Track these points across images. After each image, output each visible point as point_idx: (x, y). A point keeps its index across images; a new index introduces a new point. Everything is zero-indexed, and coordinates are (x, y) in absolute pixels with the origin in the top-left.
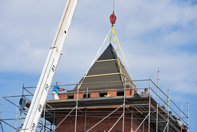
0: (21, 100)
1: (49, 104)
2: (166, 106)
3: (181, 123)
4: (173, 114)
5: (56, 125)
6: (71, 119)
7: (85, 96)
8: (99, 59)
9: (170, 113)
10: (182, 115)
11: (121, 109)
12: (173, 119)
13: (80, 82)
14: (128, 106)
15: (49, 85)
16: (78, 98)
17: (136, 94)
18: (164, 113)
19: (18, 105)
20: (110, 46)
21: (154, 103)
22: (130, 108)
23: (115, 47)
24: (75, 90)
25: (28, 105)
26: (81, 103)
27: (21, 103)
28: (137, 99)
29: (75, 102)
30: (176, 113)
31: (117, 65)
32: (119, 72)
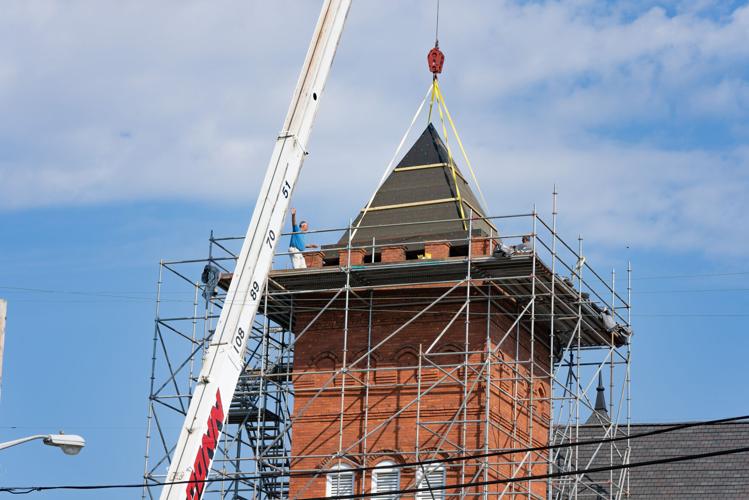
0: (207, 271)
1: (276, 281)
2: (574, 280)
3: (611, 322)
4: (593, 299)
5: (296, 333)
6: (334, 317)
7: (367, 259)
8: (397, 167)
9: (585, 296)
10: (614, 303)
11: (462, 290)
12: (593, 313)
13: (355, 224)
14: (479, 282)
15: (277, 233)
16: (350, 263)
17: (499, 252)
18: (570, 299)
19: (199, 282)
20: (430, 129)
21: (544, 273)
22: (485, 288)
23: (443, 132)
24: (343, 243)
25: (225, 284)
26: (358, 278)
27: (205, 277)
28: (502, 263)
29: (344, 274)
30: (601, 297)
31: (448, 178)
32: (453, 195)
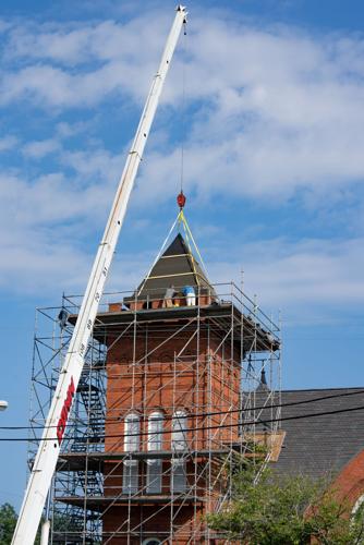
0: (62, 313)
1: (99, 318)
2: (252, 316)
3: (271, 338)
4: (262, 327)
5: (108, 345)
6: (128, 340)
7: (145, 306)
8: (165, 255)
9: (258, 325)
10: (272, 328)
11: (195, 322)
12: (261, 332)
13: (139, 288)
14: (204, 318)
15: (100, 294)
16: (136, 309)
17: (214, 303)
18: (250, 326)
19: (56, 318)
20: (179, 237)
21: (238, 314)
22: (206, 321)
23: (186, 238)
24: (133, 298)
25: (73, 321)
26: (140, 317)
27: (61, 317)
28: (217, 309)
29: (133, 315)
30: (266, 325)
31: (189, 262)
32: (192, 271)
